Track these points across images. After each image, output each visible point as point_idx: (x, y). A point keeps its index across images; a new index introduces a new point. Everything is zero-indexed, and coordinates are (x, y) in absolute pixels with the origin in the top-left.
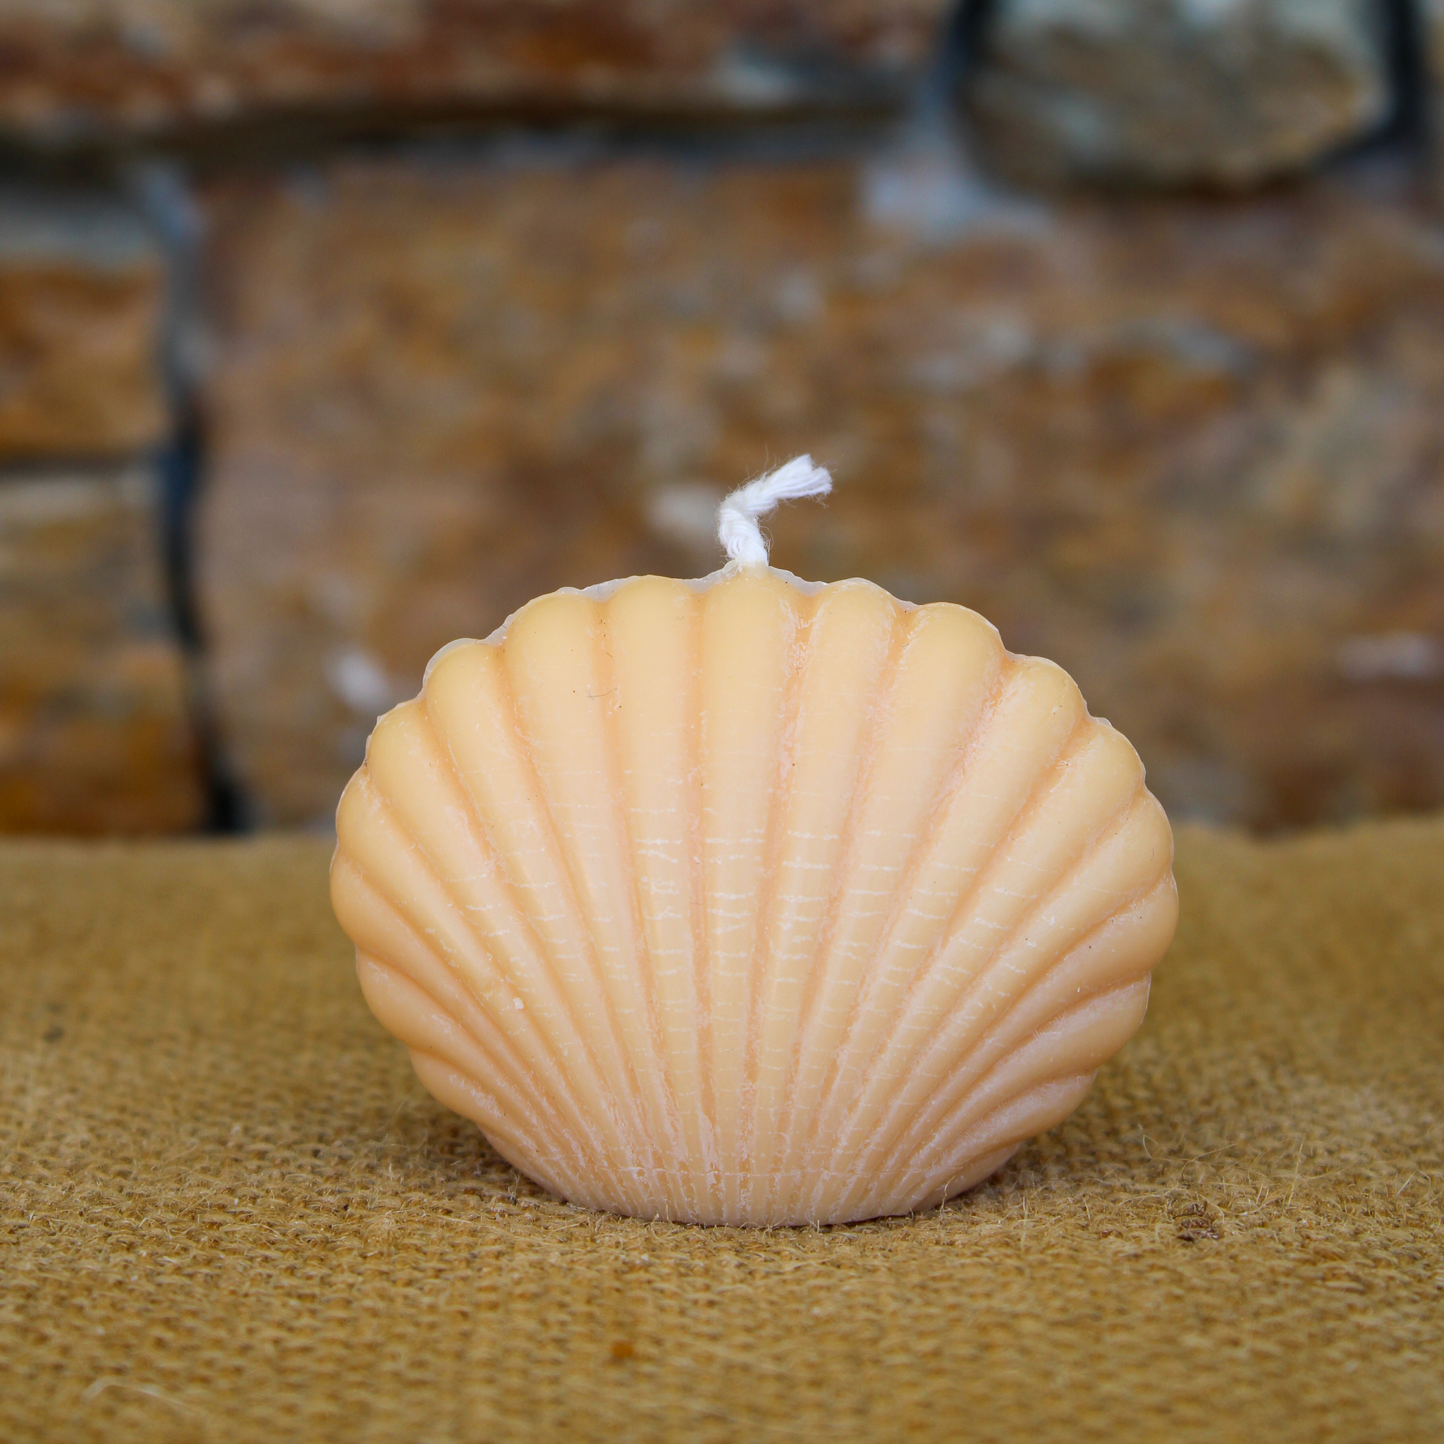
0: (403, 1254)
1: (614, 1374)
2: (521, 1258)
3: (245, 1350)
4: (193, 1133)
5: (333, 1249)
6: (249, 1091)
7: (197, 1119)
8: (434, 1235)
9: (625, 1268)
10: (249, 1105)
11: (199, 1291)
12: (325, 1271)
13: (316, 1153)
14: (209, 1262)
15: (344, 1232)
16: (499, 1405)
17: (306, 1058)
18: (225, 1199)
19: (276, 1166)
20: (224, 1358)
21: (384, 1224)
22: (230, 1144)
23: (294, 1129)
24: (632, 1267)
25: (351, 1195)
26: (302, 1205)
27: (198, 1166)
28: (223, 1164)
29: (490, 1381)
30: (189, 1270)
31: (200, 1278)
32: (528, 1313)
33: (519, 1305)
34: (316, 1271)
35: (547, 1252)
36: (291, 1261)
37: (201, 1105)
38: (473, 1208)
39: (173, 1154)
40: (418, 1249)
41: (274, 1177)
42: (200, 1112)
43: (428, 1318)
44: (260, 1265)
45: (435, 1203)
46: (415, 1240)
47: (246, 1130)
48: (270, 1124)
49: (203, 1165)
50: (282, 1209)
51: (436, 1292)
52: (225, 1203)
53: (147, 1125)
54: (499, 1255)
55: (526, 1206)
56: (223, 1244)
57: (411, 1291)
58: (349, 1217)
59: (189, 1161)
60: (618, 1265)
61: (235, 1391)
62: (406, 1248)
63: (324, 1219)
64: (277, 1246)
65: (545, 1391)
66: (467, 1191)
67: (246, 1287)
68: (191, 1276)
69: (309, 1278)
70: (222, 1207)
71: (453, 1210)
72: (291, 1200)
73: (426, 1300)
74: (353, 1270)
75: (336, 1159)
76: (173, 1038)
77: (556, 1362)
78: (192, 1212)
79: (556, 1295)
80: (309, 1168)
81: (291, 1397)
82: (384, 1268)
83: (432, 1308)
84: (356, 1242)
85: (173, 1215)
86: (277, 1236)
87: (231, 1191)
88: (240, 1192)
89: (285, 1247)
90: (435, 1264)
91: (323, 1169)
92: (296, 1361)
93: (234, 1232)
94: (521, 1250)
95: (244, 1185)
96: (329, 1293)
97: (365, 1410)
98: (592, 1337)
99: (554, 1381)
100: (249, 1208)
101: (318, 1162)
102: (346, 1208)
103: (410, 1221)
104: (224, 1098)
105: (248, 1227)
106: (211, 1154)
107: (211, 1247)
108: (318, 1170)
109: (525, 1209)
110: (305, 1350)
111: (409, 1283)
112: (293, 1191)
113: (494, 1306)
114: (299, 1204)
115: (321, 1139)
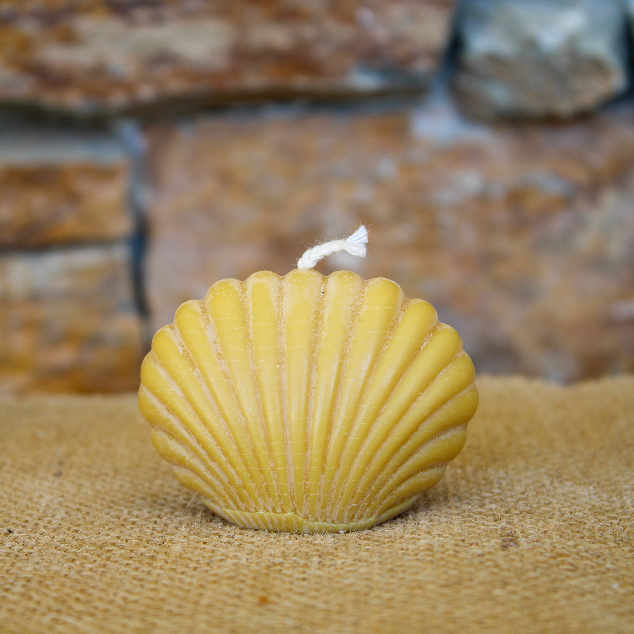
0: (183, 561)
1: (258, 609)
2: (230, 562)
3: (111, 602)
4: (107, 514)
5: (155, 560)
6: (134, 496)
7: (110, 508)
8: (196, 553)
9: (272, 565)
10: (132, 502)
11: (97, 577)
12: (150, 568)
13: (155, 522)
14: (104, 566)
15: (161, 552)
16: (208, 623)
17: (158, 482)
18: (115, 540)
19: (139, 527)
20: (102, 605)
21: (177, 548)
22: (122, 518)
23: (149, 512)
24: (275, 564)
25: (166, 538)
26: (146, 542)
27: (107, 528)
28: (117, 526)
29: (206, 613)
30: (95, 570)
31: (99, 573)
32: (228, 585)
33: (225, 582)
34: (146, 569)
35: (241, 559)
36: (137, 565)
37: (113, 502)
38: (215, 541)
39: (97, 523)
40: (189, 559)
41: (137, 532)
42: (112, 505)
43: (187, 588)
44: (124, 566)
45: (200, 539)
46: (189, 555)
47: (129, 513)
48: (139, 510)
49: (109, 527)
50: (137, 544)
51: (192, 576)
52: (115, 542)
53: (90, 511)
54: (221, 560)
55: (237, 539)
56: (111, 559)
57: (183, 577)
58: (164, 546)
59: (103, 526)
60: (269, 564)
61: (105, 619)
62: (184, 558)
63: (154, 547)
64: (133, 559)
65: (228, 617)
66: (214, 534)
67: (117, 576)
68: (95, 572)
69: (143, 571)
70: (114, 544)
71: (207, 542)
72: (141, 540)
73: (188, 580)
74: (161, 568)
75: (163, 524)
76: (107, 475)
77: (235, 605)
78: (101, 546)
79: (242, 578)
80: (152, 528)
81: (125, 621)
82: (174, 567)
83: (190, 584)
84: (164, 557)
85: (93, 547)
86: (133, 555)
87: (118, 538)
88: (122, 538)
89: (136, 559)
90: (195, 565)
91: (157, 528)
92: (131, 606)
93: (116, 554)
94: (231, 558)
95: (124, 535)
96: (150, 578)
97: (154, 625)
98: (252, 594)
99: (233, 613)
100: (124, 544)
101: (156, 526)
102: (163, 543)
103: (188, 547)
104: (123, 499)
105: (123, 551)
106: (113, 523)
107: (106, 560)
108: (155, 529)
109: (236, 540)
110: (135, 602)
111: (183, 573)
112: (143, 537)
113: (214, 582)
114: (145, 542)
115: (159, 517)
